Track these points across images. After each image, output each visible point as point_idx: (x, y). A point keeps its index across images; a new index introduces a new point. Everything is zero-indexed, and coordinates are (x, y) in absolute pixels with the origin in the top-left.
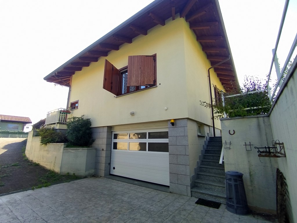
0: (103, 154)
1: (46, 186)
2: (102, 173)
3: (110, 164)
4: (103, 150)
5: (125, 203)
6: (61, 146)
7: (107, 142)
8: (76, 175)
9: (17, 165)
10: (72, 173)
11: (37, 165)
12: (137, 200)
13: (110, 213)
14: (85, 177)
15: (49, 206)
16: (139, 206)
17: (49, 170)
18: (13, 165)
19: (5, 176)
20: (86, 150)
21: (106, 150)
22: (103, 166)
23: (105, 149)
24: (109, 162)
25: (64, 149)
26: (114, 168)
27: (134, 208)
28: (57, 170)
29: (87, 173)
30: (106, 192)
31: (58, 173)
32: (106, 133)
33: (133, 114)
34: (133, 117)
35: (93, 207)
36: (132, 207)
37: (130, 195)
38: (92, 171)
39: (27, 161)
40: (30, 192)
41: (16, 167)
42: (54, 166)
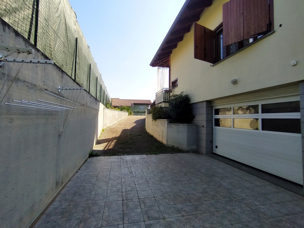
0: (204, 131)
1: (155, 154)
2: (204, 150)
3: (212, 142)
4: (203, 126)
5: (224, 189)
6: (165, 121)
7: (207, 118)
8: (179, 148)
9: (140, 135)
10: (176, 146)
11: (152, 136)
12: (240, 190)
13: (202, 193)
14: (187, 152)
15: (153, 170)
16: (241, 198)
17: (160, 142)
18: (138, 135)
19: (133, 142)
20: (187, 126)
21: (207, 127)
22: (204, 143)
23: (205, 126)
24: (211, 140)
25: (168, 125)
26: (217, 147)
27: (233, 199)
28: (165, 142)
29: (189, 148)
30: (203, 170)
31: (165, 145)
32: (205, 109)
33: (235, 82)
34: (236, 86)
35: (186, 182)
36: (231, 197)
37: (232, 181)
38: (194, 147)
39: (146, 133)
40: (144, 156)
41: (140, 137)
42: (162, 139)
